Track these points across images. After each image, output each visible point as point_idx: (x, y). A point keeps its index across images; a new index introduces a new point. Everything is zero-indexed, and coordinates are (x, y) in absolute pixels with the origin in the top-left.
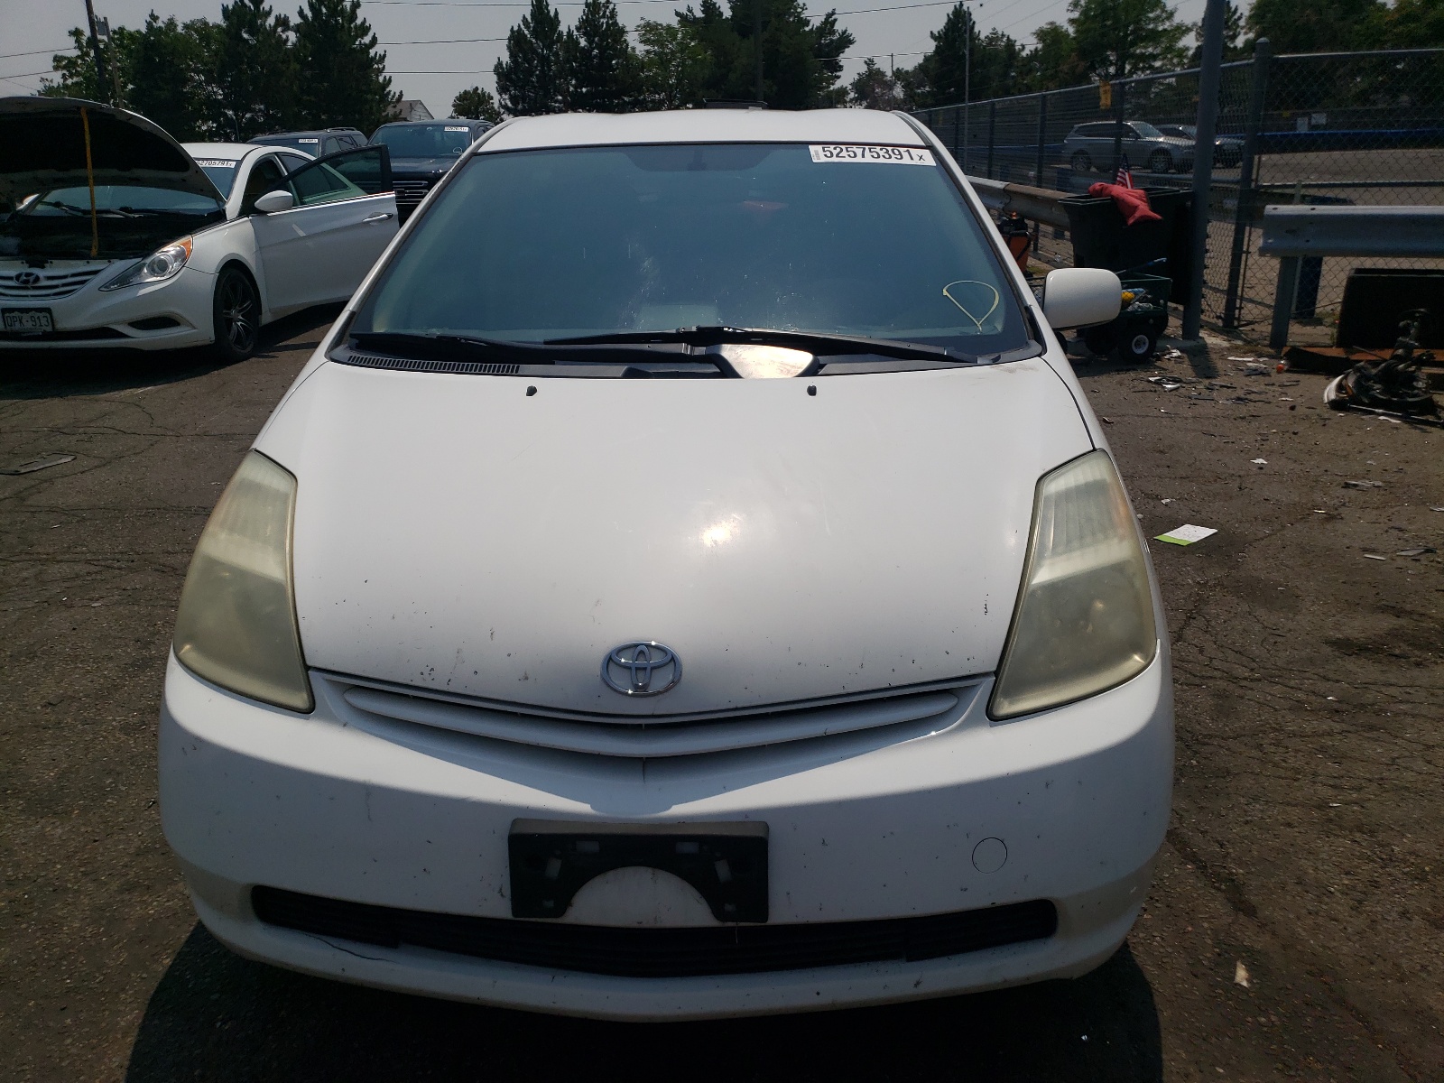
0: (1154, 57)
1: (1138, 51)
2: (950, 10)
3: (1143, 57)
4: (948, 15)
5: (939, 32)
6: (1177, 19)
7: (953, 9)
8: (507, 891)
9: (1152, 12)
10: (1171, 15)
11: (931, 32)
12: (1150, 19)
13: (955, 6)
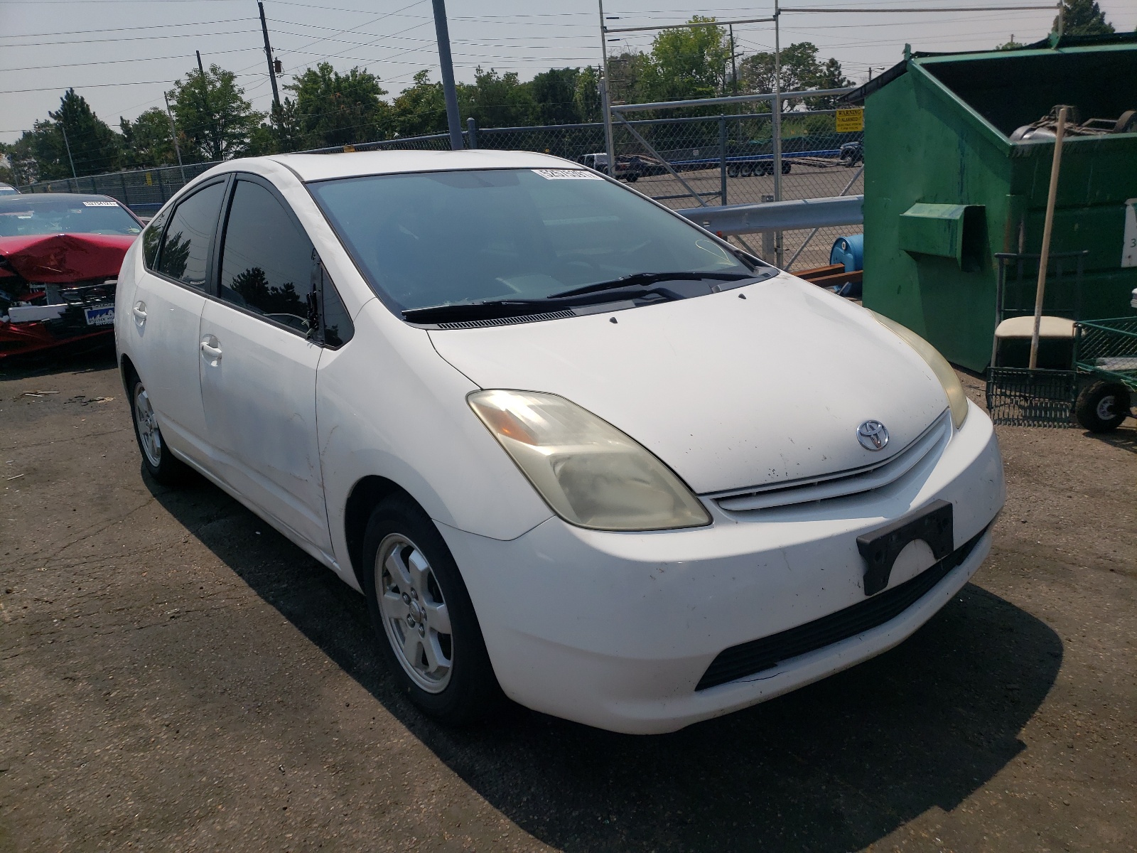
0: (244, 136)
1: (229, 131)
2: (63, 95)
3: (234, 136)
4: (62, 99)
5: (57, 113)
6: (254, 108)
7: (65, 94)
8: (862, 584)
9: (234, 103)
10: (248, 106)
11: (50, 113)
12: (233, 107)
13: (67, 92)
